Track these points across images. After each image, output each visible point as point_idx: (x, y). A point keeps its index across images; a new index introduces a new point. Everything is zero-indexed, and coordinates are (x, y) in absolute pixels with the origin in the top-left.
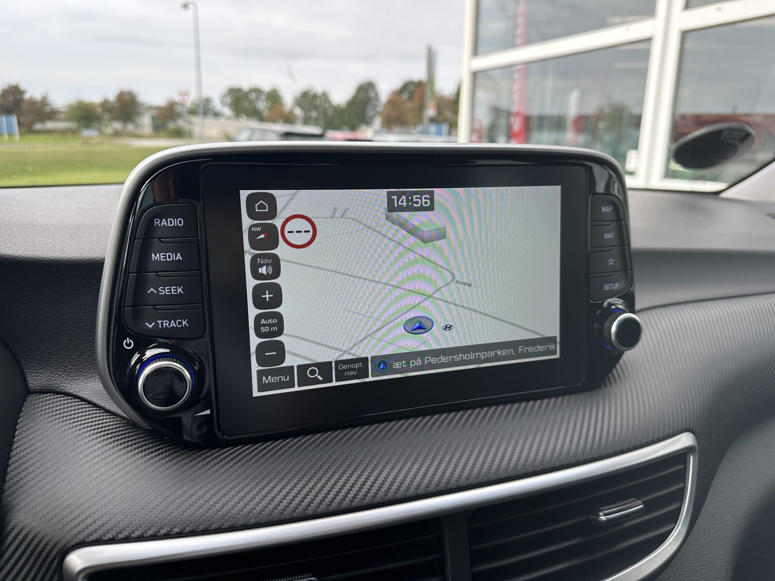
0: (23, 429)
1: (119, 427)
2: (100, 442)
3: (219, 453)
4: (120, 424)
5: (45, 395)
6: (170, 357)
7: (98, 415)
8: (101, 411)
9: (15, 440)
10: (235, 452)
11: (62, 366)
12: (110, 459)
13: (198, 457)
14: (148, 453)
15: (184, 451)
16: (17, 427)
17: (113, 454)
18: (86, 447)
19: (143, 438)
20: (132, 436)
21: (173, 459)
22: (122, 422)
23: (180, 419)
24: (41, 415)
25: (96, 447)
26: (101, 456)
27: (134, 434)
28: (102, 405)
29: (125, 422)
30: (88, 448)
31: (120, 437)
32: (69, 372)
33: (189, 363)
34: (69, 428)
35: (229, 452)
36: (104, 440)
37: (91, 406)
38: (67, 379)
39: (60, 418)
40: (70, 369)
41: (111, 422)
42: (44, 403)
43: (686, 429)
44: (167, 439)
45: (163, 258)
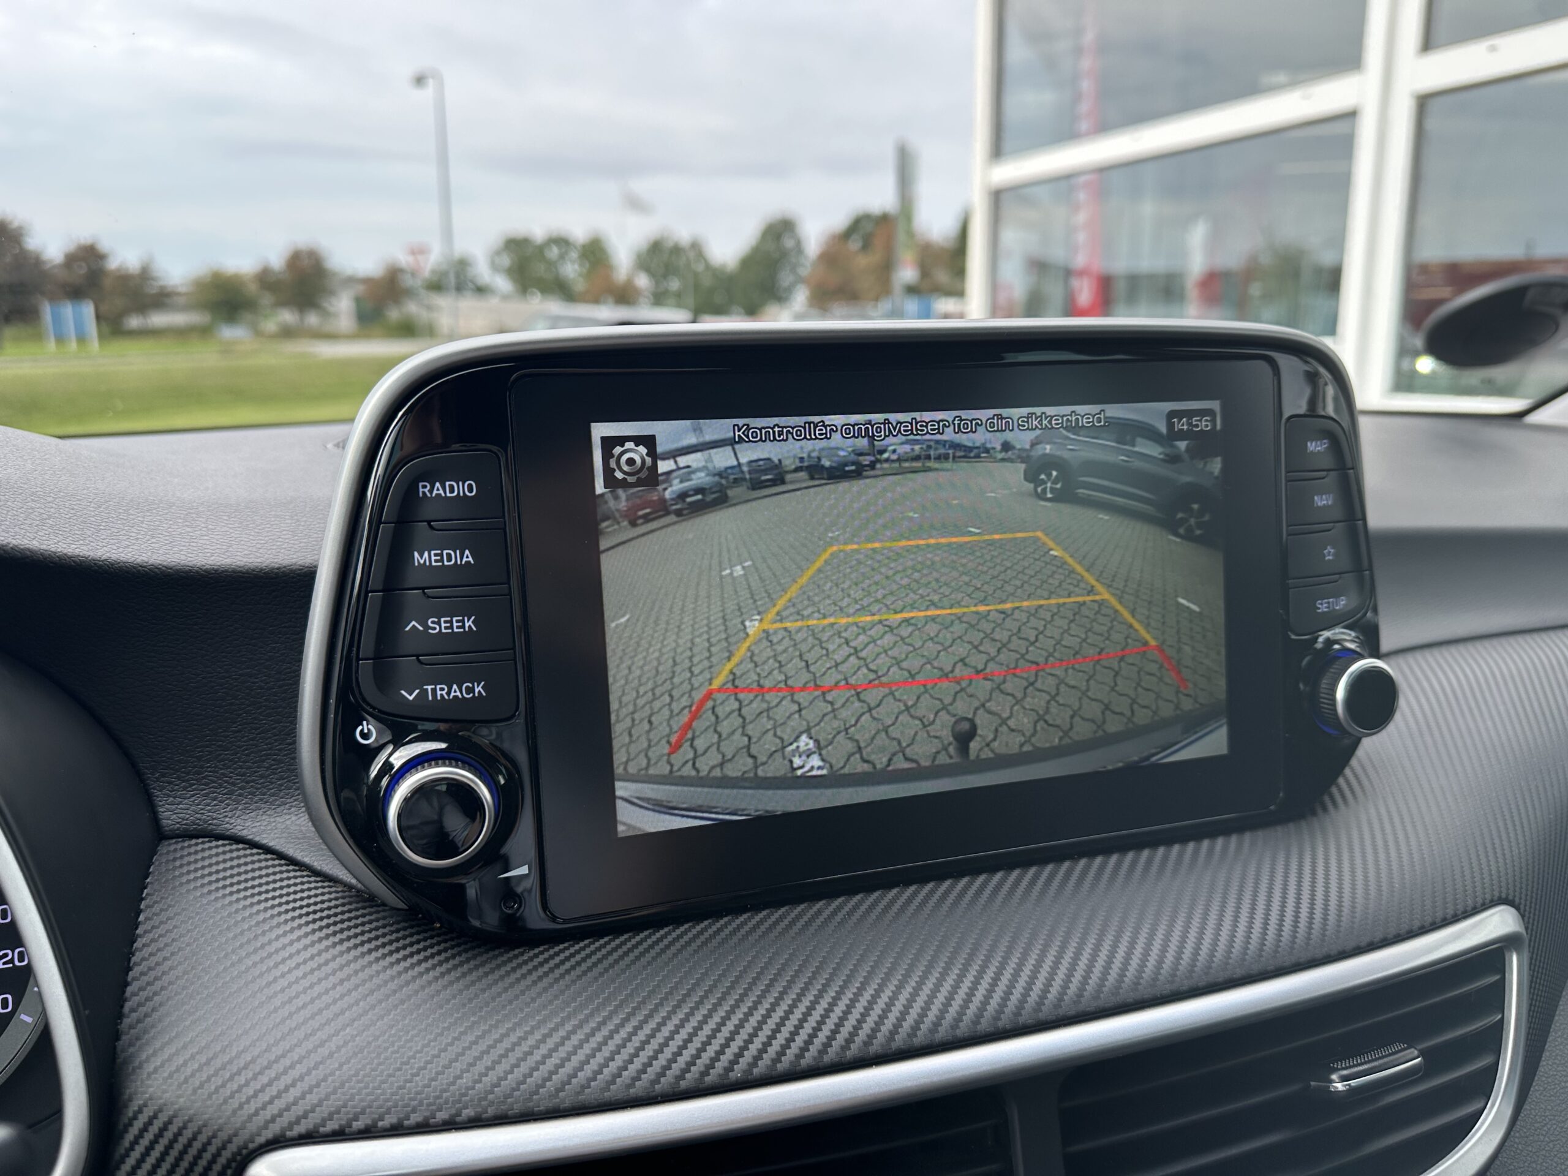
0: (154, 910)
1: (343, 905)
2: (306, 935)
3: (546, 955)
4: (343, 898)
5: (194, 841)
6: (450, 759)
7: (298, 880)
8: (305, 873)
9: (138, 932)
10: (578, 952)
11: (226, 782)
12: (329, 969)
13: (504, 963)
14: (405, 956)
15: (476, 951)
16: (142, 907)
17: (334, 958)
18: (279, 944)
19: (391, 924)
20: (370, 922)
21: (455, 967)
22: (347, 893)
23: (462, 888)
24: (189, 881)
25: (299, 945)
26: (311, 962)
27: (372, 917)
28: (307, 860)
29: (354, 894)
30: (284, 947)
31: (347, 924)
32: (240, 795)
33: (486, 769)
34: (245, 908)
35: (567, 953)
36: (314, 931)
37: (283, 862)
38: (236, 809)
39: (224, 887)
40: (240, 788)
41: (323, 894)
42: (192, 858)
43: (1500, 898)
44: (440, 928)
45: (436, 561)
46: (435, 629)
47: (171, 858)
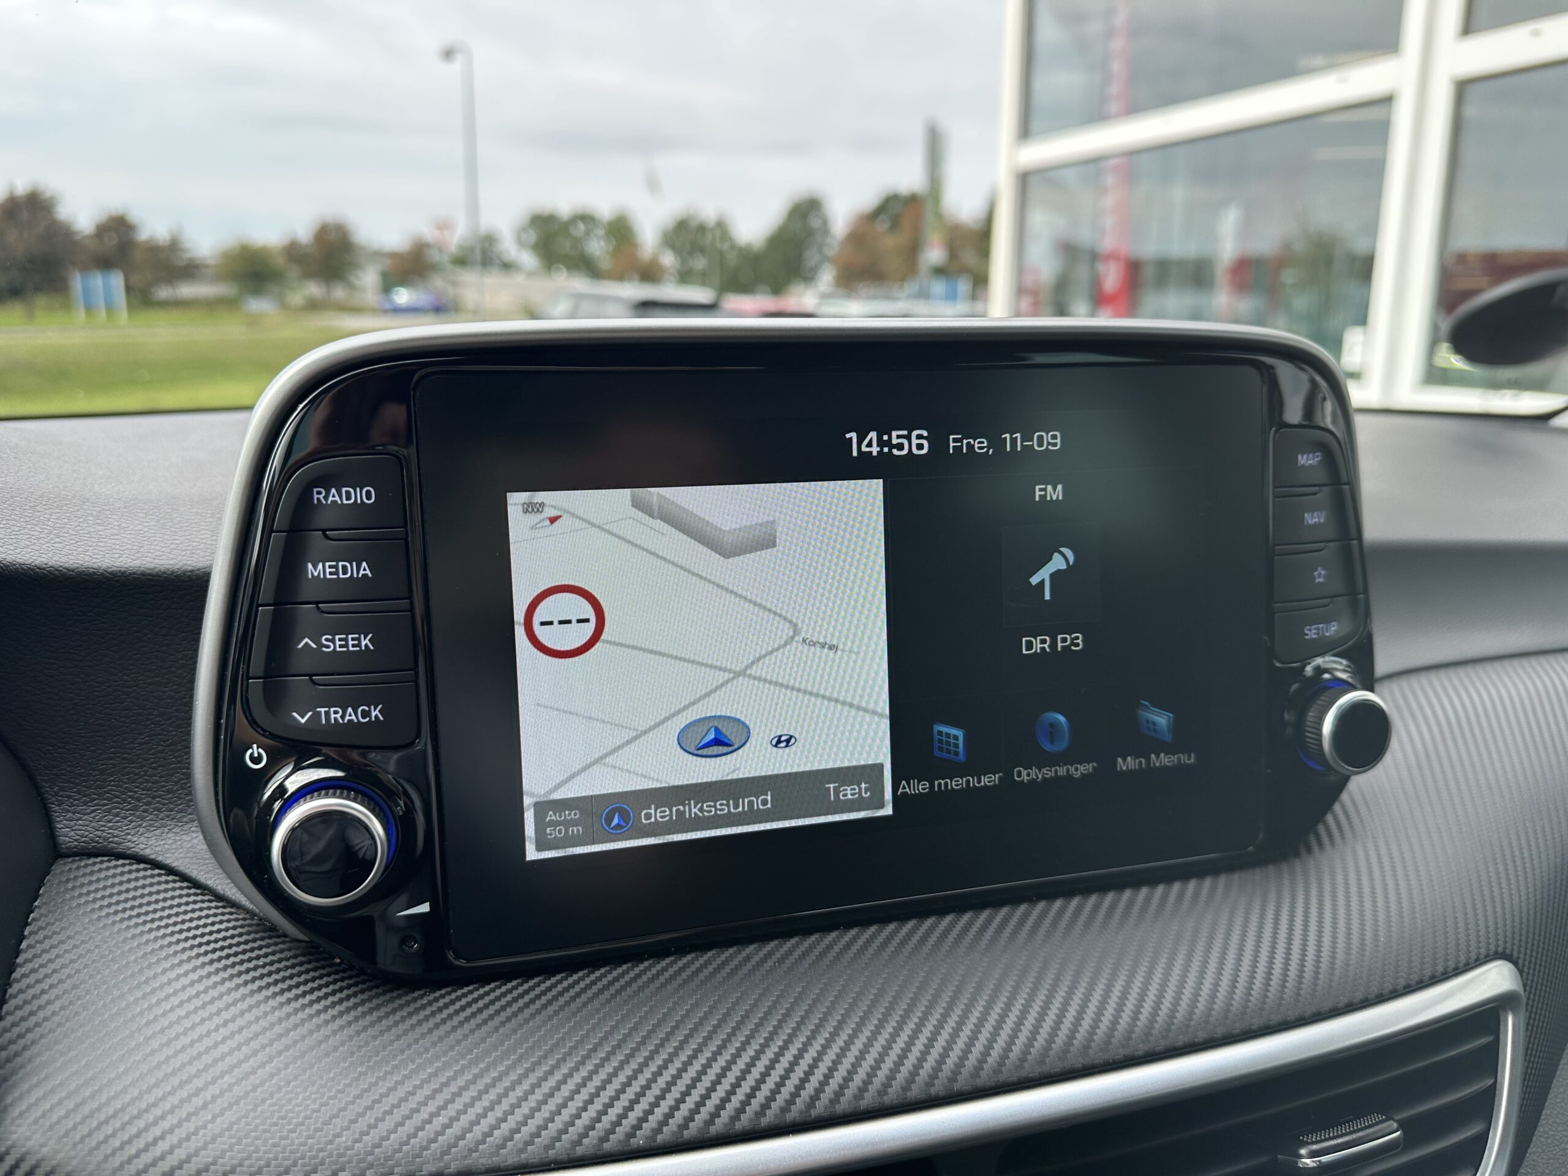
0: (37, 937)
1: (240, 935)
2: (196, 969)
3: (447, 1000)
5: (92, 860)
6: (342, 788)
8: (206, 898)
9: (18, 960)
10: (481, 997)
11: (130, 797)
12: (213, 1008)
13: (401, 1007)
14: (296, 995)
15: (374, 992)
16: (26, 933)
17: (221, 996)
18: (164, 979)
19: (287, 959)
20: (266, 955)
22: (248, 922)
23: (369, 920)
25: (185, 981)
26: (195, 1001)
27: (269, 950)
28: (210, 883)
29: (255, 922)
30: (169, 982)
32: (145, 811)
33: (384, 800)
34: (134, 937)
35: (470, 998)
37: (185, 884)
38: (140, 826)
39: (116, 912)
40: (147, 804)
41: (223, 923)
42: (86, 880)
44: (339, 964)
45: (331, 573)
46: (328, 647)
47: (72, 876)
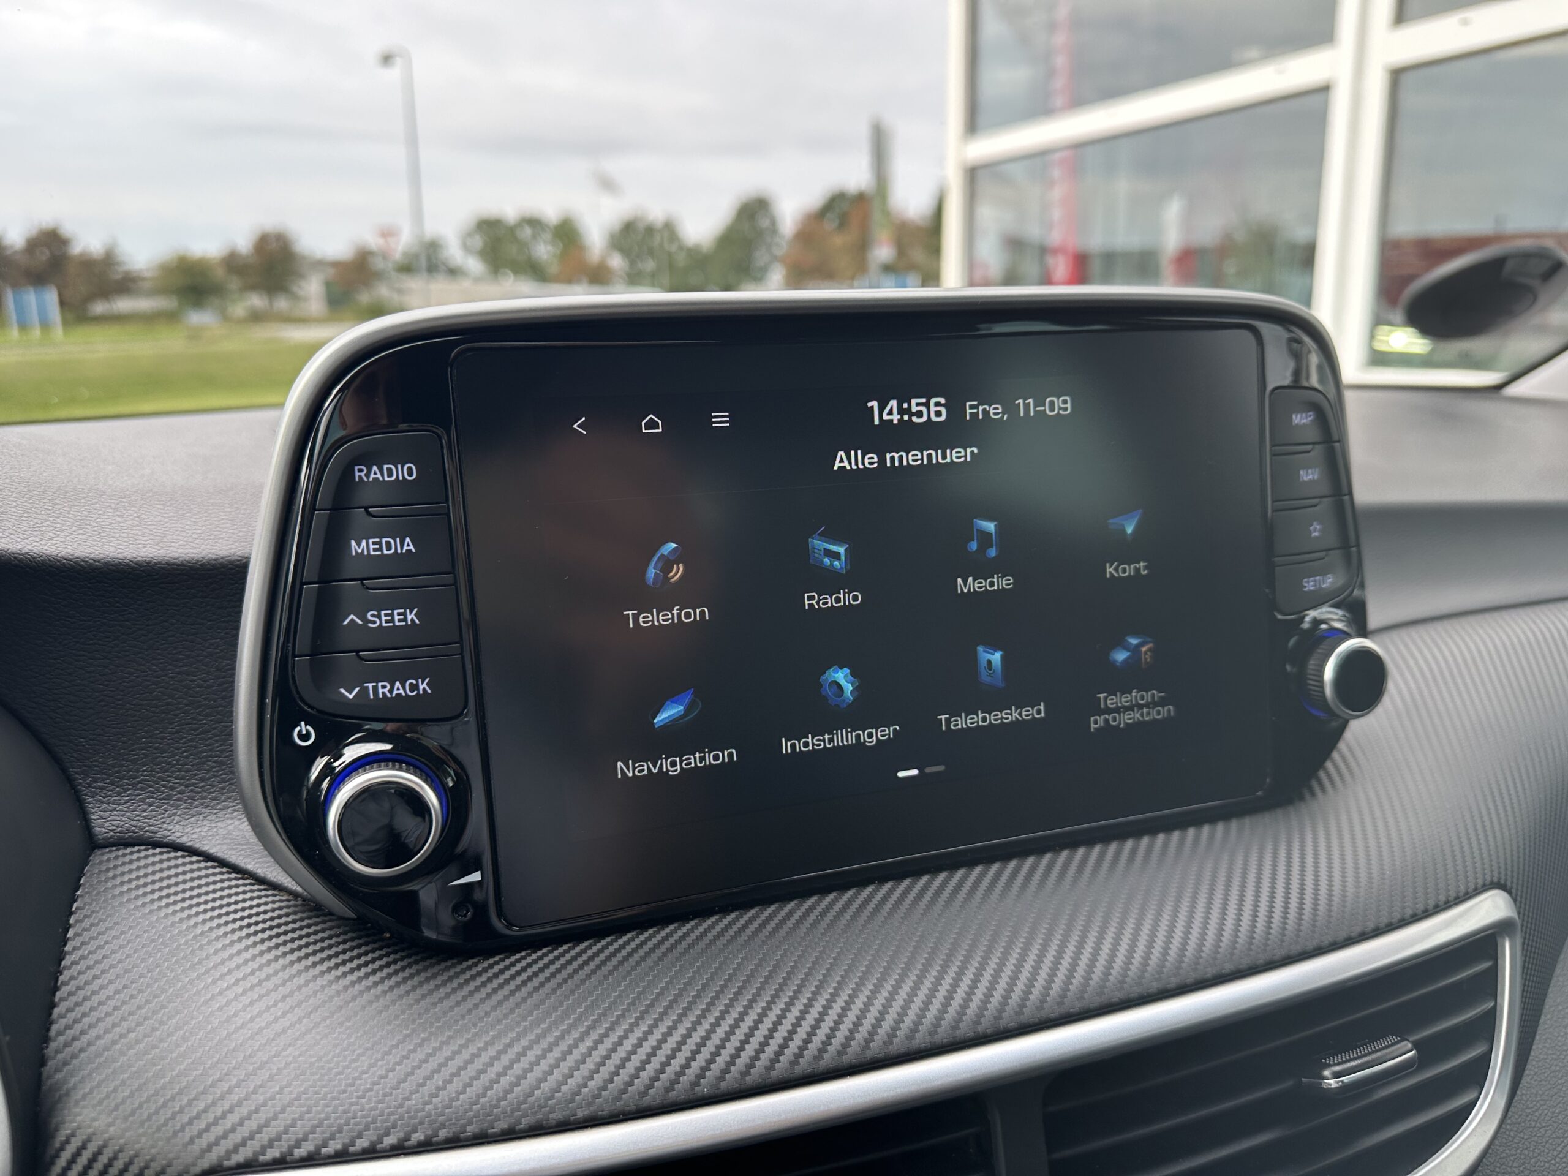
0: (83, 925)
1: (287, 915)
2: (247, 948)
3: (501, 966)
4: (288, 907)
5: (129, 850)
6: (394, 761)
7: (241, 889)
8: (248, 881)
9: (66, 949)
10: (535, 962)
11: (163, 786)
12: (270, 985)
13: (457, 975)
14: (351, 969)
15: (428, 962)
16: (72, 921)
17: (276, 973)
18: (217, 959)
19: (338, 936)
20: (316, 933)
21: (405, 980)
22: (292, 903)
23: (414, 895)
24: (122, 893)
25: (238, 960)
26: (251, 978)
27: (318, 928)
28: (250, 867)
29: (299, 902)
30: (223, 962)
31: (290, 935)
32: (179, 800)
33: (434, 772)
34: (181, 920)
35: (524, 963)
36: (255, 944)
37: (225, 870)
38: (175, 814)
39: (160, 898)
40: (179, 793)
41: (268, 904)
42: (126, 868)
43: (1492, 883)
44: (390, 938)
45: (375, 550)
46: (374, 622)
47: (104, 868)
